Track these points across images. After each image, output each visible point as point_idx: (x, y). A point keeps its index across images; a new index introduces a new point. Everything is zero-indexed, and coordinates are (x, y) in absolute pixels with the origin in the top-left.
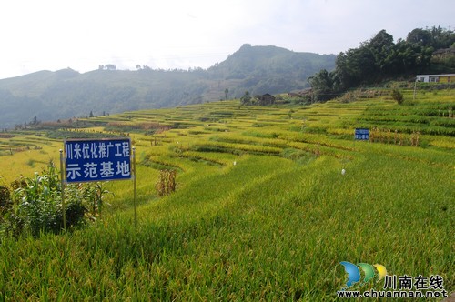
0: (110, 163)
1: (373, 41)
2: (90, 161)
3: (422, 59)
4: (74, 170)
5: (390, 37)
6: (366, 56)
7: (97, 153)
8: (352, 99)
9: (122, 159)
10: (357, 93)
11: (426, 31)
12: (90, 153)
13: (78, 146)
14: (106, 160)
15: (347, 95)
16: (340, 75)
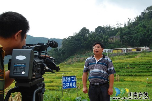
0: (72, 83)
1: (80, 32)
2: (68, 82)
3: (104, 41)
4: (64, 85)
5: (88, 31)
6: (77, 40)
7: (69, 80)
8: (73, 62)
9: (74, 82)
10: (74, 59)
11: (103, 27)
12: (67, 80)
13: (65, 78)
14: (71, 82)
15: (69, 60)
16: (65, 50)
